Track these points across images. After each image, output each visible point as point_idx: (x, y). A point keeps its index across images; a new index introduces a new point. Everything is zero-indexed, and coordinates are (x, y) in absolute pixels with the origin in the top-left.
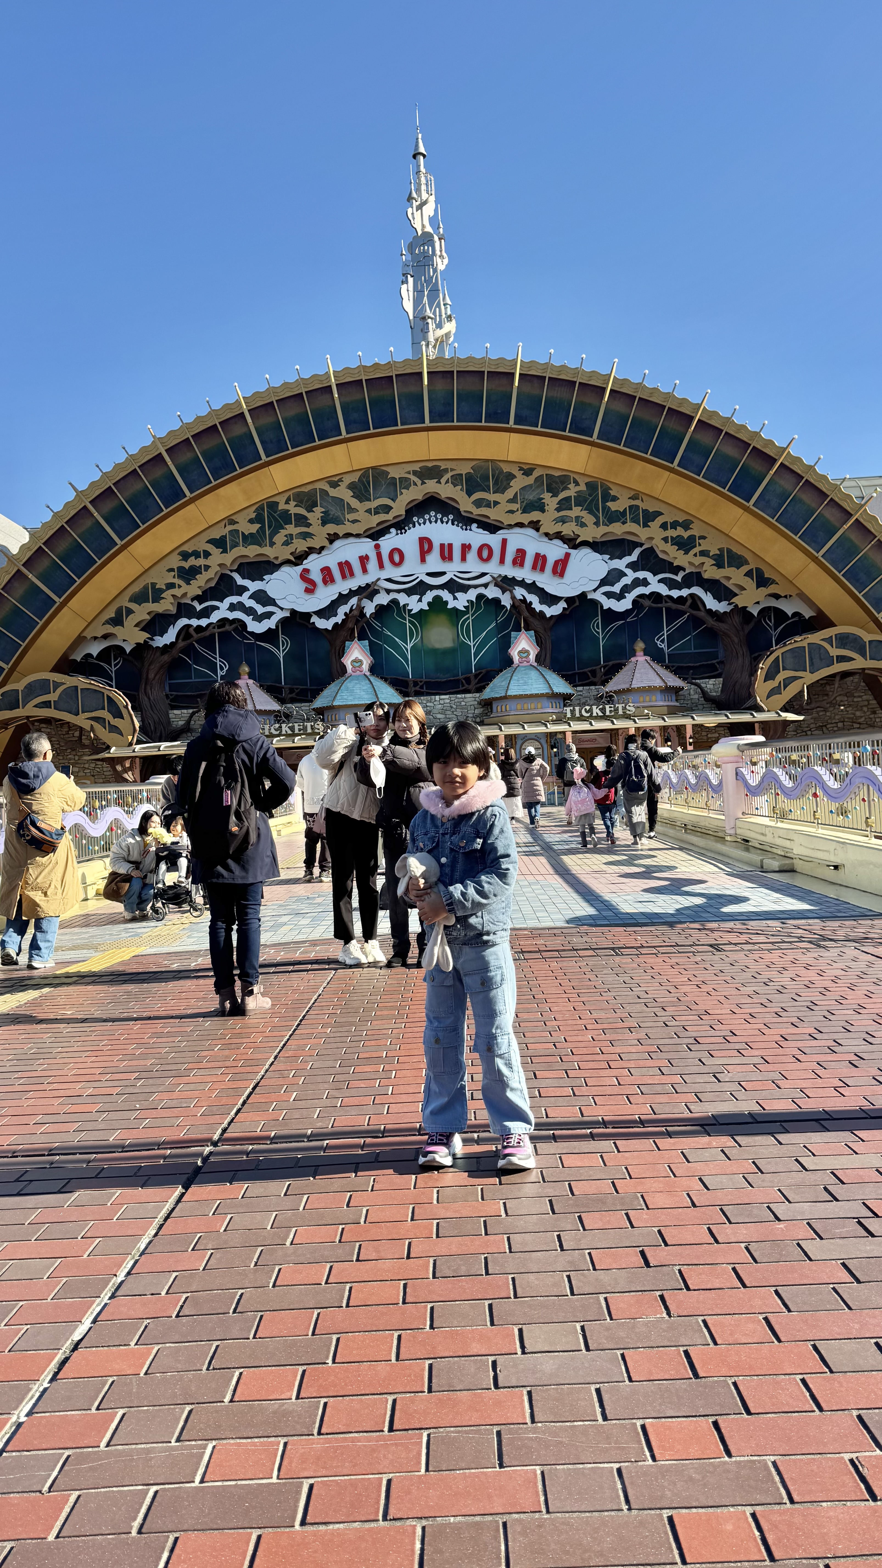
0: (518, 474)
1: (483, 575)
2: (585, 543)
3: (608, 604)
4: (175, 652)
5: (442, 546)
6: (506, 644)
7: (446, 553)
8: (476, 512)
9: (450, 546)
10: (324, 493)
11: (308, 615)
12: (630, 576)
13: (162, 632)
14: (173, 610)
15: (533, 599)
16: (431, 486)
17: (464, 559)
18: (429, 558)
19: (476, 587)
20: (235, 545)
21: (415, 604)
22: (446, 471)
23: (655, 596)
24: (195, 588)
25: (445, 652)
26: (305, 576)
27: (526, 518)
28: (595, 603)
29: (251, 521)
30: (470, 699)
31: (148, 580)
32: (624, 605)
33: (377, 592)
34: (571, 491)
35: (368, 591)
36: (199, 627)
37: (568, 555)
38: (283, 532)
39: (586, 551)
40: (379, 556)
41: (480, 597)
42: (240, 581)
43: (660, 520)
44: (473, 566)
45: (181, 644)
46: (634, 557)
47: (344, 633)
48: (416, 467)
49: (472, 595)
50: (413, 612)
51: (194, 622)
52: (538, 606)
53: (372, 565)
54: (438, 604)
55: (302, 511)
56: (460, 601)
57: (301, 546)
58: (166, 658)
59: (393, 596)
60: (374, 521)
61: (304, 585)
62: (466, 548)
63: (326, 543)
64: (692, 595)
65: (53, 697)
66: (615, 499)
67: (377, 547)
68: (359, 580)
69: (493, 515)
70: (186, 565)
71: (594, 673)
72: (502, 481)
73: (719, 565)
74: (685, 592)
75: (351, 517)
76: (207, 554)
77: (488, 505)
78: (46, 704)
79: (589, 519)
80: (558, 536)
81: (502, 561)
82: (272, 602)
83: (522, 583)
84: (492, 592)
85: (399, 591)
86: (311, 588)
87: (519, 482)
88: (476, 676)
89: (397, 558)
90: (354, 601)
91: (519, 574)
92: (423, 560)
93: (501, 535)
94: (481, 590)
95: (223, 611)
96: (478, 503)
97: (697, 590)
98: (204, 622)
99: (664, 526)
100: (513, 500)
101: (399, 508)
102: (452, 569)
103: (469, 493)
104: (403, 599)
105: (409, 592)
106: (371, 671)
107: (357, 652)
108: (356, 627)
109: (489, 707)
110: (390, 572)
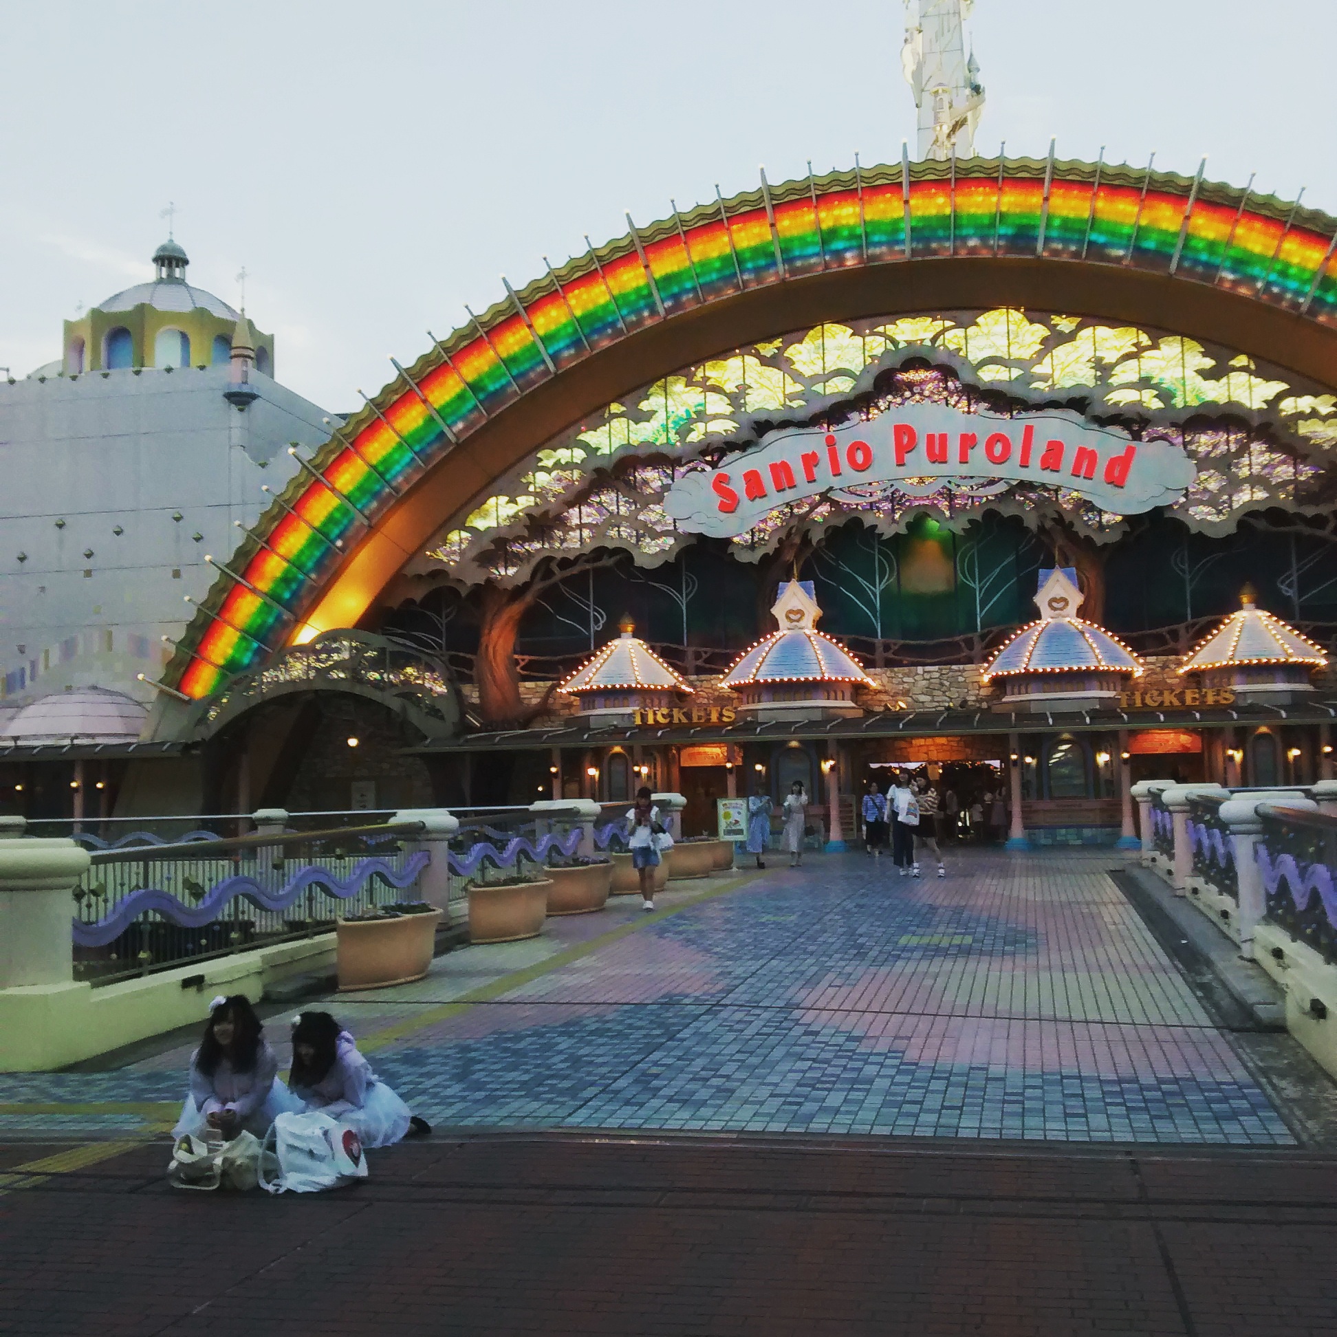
1: (994, 481)
4: (530, 597)
5: (931, 438)
6: (1029, 587)
9: (943, 438)
17: (964, 460)
21: (889, 525)
25: (935, 600)
30: (971, 672)
37: (1130, 452)
40: (833, 455)
44: (979, 466)
45: (541, 586)
47: (776, 569)
49: (976, 514)
50: (884, 537)
52: (1083, 529)
61: (717, 499)
62: (967, 442)
67: (831, 442)
68: (802, 491)
81: (1025, 461)
86: (729, 505)
88: (983, 637)
89: (860, 457)
91: (1051, 480)
92: (901, 461)
93: (1022, 421)
102: (948, 471)
104: (870, 519)
106: (819, 629)
107: (795, 598)
108: (797, 561)
109: (999, 684)
110: (850, 476)
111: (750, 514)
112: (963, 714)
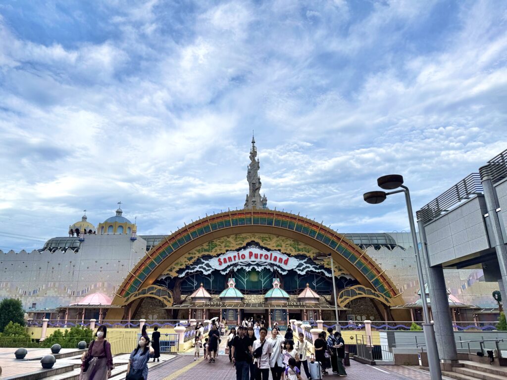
1: (266, 262)
2: (293, 256)
3: (299, 272)
5: (255, 254)
6: (271, 281)
7: (256, 256)
8: (264, 246)
9: (257, 254)
10: (226, 240)
11: (220, 271)
12: (305, 265)
13: (182, 273)
14: (185, 267)
15: (279, 270)
16: (253, 239)
17: (261, 258)
18: (252, 257)
19: (264, 265)
20: (202, 251)
22: (257, 235)
23: (312, 271)
24: (191, 263)
26: (219, 260)
27: (277, 249)
28: (296, 272)
29: (207, 246)
30: (262, 296)
31: (179, 260)
32: (304, 273)
33: (238, 265)
35: (236, 265)
36: (191, 273)
37: (288, 259)
38: (215, 249)
39: (293, 258)
40: (239, 256)
41: (265, 268)
42: (202, 261)
43: (312, 251)
44: (263, 260)
45: (186, 277)
46: (306, 260)
47: (228, 276)
49: (263, 268)
50: (247, 271)
51: (190, 271)
52: (280, 272)
53: (237, 258)
55: (220, 244)
56: (260, 269)
57: (219, 253)
58: (181, 280)
59: (242, 267)
60: (238, 247)
62: (261, 255)
63: (225, 252)
64: (322, 272)
65: (154, 291)
66: (300, 245)
67: (238, 254)
68: (233, 262)
69: (269, 247)
70: (190, 256)
71: (296, 291)
74: (320, 271)
75: (232, 246)
76: (195, 254)
77: (267, 245)
78: (152, 293)
79: (294, 250)
80: (285, 253)
81: (271, 259)
82: (211, 267)
83: (276, 265)
84: (268, 267)
85: (243, 265)
86: (220, 264)
87: (276, 239)
88: (264, 290)
89: (243, 257)
90: (231, 267)
91: (275, 263)
92: (250, 258)
93: (270, 252)
94: (265, 266)
95: (197, 268)
96: (265, 244)
97: (323, 270)
99: (313, 253)
100: (274, 243)
101: (244, 244)
102: (258, 260)
103: (263, 241)
104: (244, 268)
105: (246, 266)
106: (235, 287)
107: (232, 282)
108: (232, 274)
109: (266, 299)
110: (241, 260)
111: (224, 266)
112: (260, 305)
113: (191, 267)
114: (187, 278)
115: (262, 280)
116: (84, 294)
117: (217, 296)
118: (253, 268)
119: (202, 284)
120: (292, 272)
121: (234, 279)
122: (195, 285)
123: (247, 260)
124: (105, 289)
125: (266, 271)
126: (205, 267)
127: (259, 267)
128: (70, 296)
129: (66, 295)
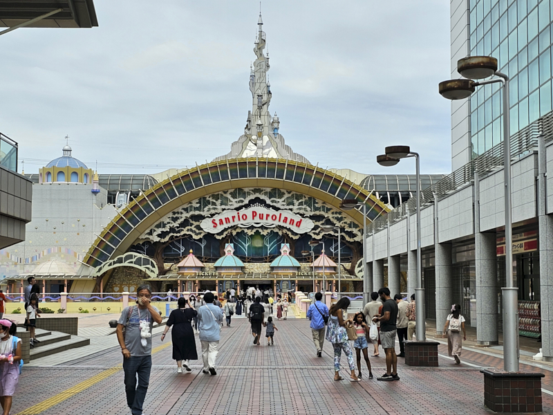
0: (286, 193)
1: (273, 224)
2: (307, 217)
3: (314, 236)
4: (167, 244)
5: (260, 214)
6: (279, 247)
7: (261, 217)
8: (271, 204)
9: (263, 214)
10: (222, 195)
11: (214, 234)
12: (322, 227)
13: (165, 237)
14: (169, 230)
15: (289, 233)
16: (257, 195)
17: (267, 219)
18: (255, 218)
19: (270, 228)
20: (191, 210)
21: (250, 232)
22: (262, 190)
23: (330, 235)
24: (176, 224)
25: (259, 248)
26: (213, 222)
27: (288, 207)
28: (311, 236)
29: (197, 203)
30: (267, 265)
31: (161, 220)
32: (320, 237)
33: (237, 228)
34: (303, 200)
35: (235, 227)
36: (177, 237)
37: (301, 220)
38: (207, 207)
39: (307, 219)
40: (239, 216)
41: (272, 231)
42: (191, 222)
43: (332, 211)
44: (270, 221)
46: (323, 222)
47: (225, 240)
48: (253, 189)
49: (269, 231)
50: (249, 235)
51: (175, 235)
52: (291, 236)
53: (236, 219)
54: (257, 232)
55: (214, 201)
56: (265, 233)
57: (213, 212)
58: (164, 246)
59: (243, 229)
60: (238, 205)
61: (213, 225)
62: (268, 215)
63: (221, 211)
65: (134, 260)
66: (317, 203)
67: (238, 213)
69: (277, 206)
70: (175, 216)
72: (281, 195)
73: (350, 227)
75: (230, 203)
76: (182, 213)
77: (276, 202)
79: (309, 209)
80: (298, 213)
82: (202, 229)
83: (286, 228)
84: (276, 230)
85: (245, 228)
86: (215, 226)
87: (287, 195)
88: (269, 257)
89: (244, 217)
90: (229, 230)
92: (253, 219)
93: (280, 212)
94: (272, 229)
95: (185, 231)
96: (272, 201)
97: (343, 234)
98: (178, 235)
99: (333, 213)
100: (284, 201)
101: (246, 202)
102: (263, 222)
103: (270, 198)
104: (246, 231)
105: (248, 228)
106: (234, 254)
107: (229, 248)
108: (230, 239)
109: (272, 268)
110: (242, 221)
111: (220, 228)
112: (265, 274)
113: (177, 230)
114: (172, 243)
115: (268, 246)
116: (34, 261)
117: (211, 265)
118: (257, 231)
119: (191, 251)
120: (305, 237)
121: (232, 245)
122: (182, 251)
123: (250, 221)
124: (62, 256)
125: (273, 235)
126: (194, 229)
127: (265, 230)
128: (16, 264)
129: (11, 263)
